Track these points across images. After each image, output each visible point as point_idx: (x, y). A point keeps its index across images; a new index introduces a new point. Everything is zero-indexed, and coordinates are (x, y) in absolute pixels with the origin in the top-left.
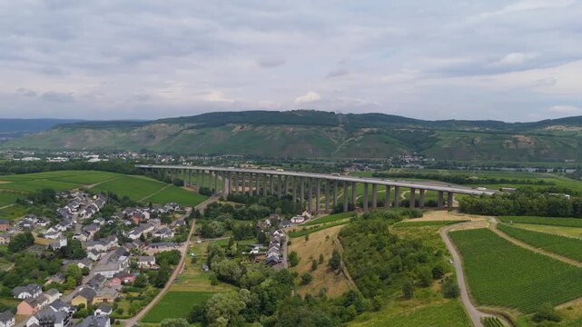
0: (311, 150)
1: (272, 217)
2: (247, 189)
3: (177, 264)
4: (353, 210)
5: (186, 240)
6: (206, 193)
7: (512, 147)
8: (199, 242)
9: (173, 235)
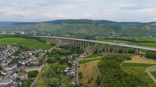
0: (85, 31)
1: (73, 55)
2: (65, 43)
3: (36, 76)
4: (101, 52)
5: (42, 65)
6: (53, 45)
7: (144, 30)
8: (47, 65)
9: (38, 62)
